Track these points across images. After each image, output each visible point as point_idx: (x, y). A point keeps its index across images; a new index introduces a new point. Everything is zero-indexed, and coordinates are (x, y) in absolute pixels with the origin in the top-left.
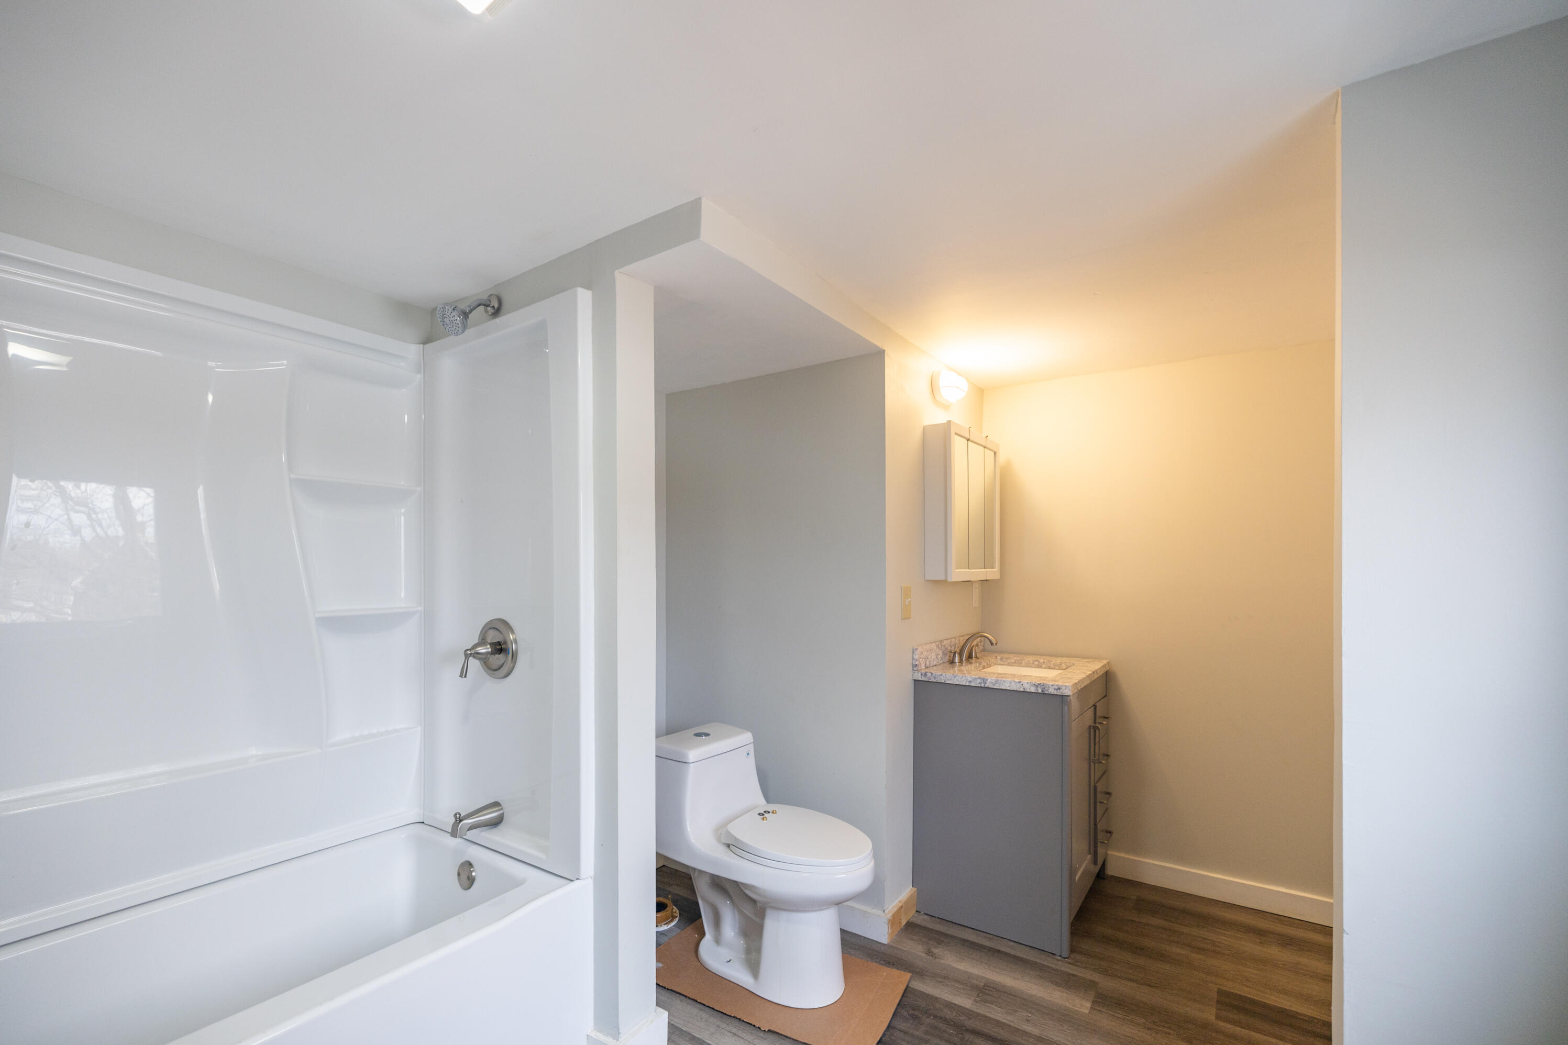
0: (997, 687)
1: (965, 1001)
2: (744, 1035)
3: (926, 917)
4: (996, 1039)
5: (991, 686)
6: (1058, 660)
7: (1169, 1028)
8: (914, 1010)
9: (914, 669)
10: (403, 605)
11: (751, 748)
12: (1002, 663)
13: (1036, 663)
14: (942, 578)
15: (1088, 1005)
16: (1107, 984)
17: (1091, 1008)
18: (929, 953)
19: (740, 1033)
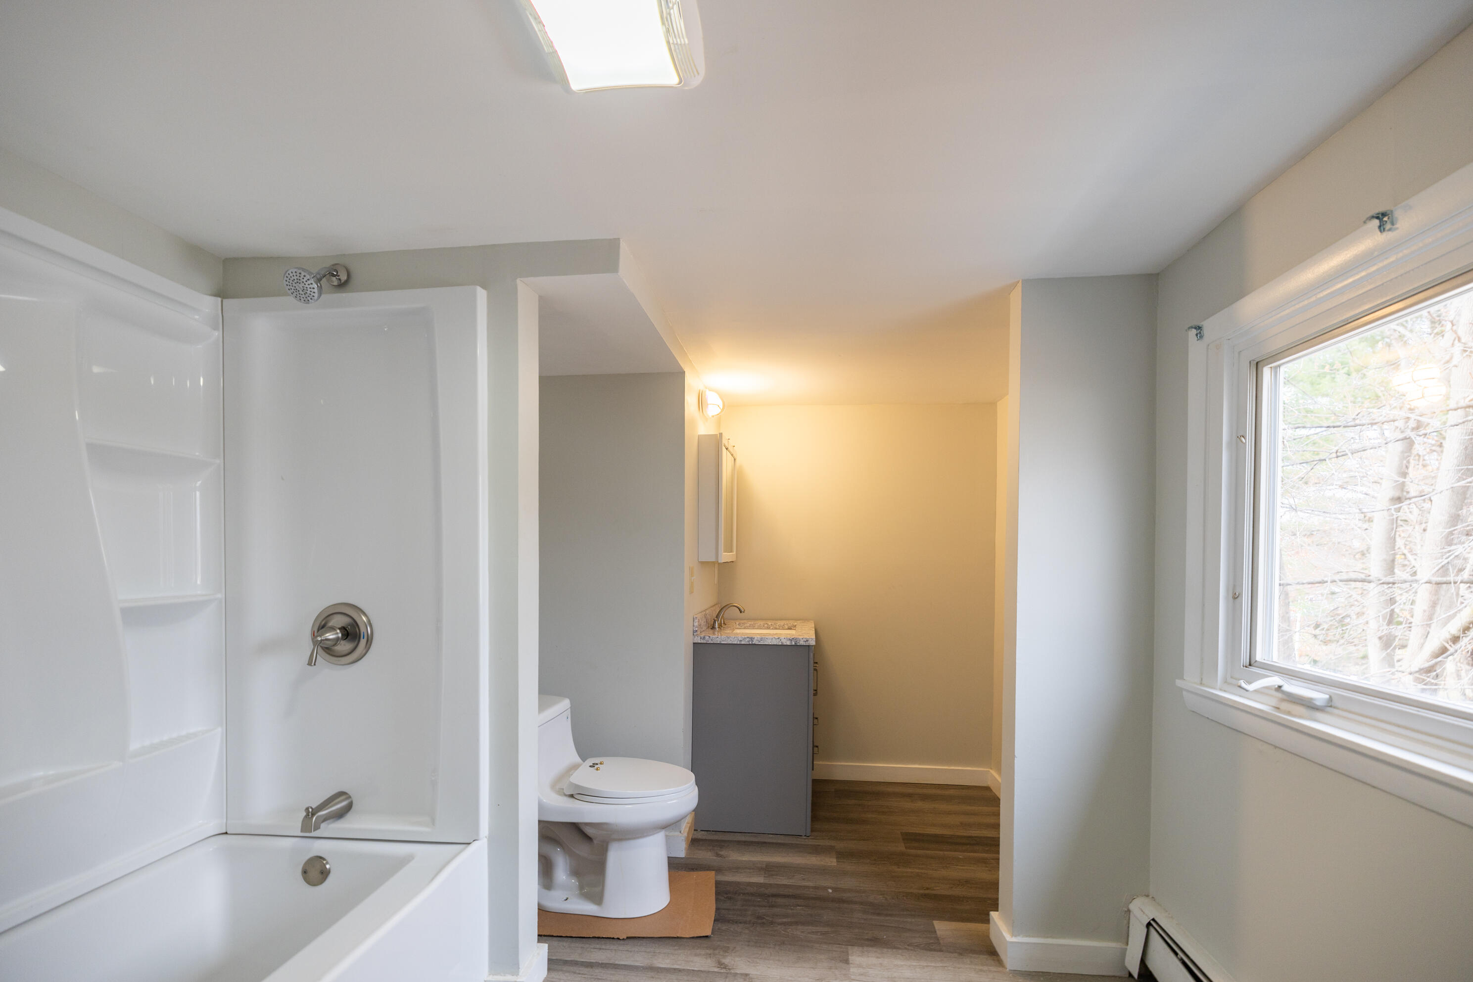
0: (762, 643)
1: (760, 879)
2: (608, 947)
3: (703, 832)
4: (790, 895)
5: (757, 643)
6: (781, 623)
7: (884, 861)
8: (726, 894)
9: (695, 634)
10: (199, 592)
11: (569, 712)
12: (739, 627)
13: (766, 625)
14: (713, 560)
15: (835, 860)
16: (840, 845)
17: (837, 861)
18: (718, 855)
19: (603, 947)
